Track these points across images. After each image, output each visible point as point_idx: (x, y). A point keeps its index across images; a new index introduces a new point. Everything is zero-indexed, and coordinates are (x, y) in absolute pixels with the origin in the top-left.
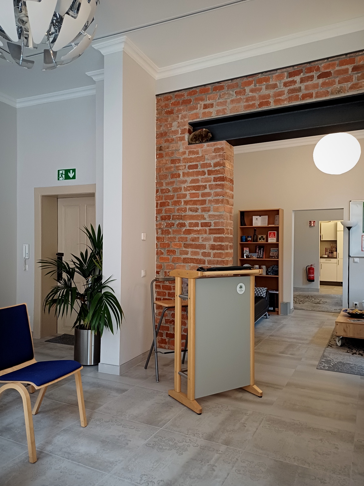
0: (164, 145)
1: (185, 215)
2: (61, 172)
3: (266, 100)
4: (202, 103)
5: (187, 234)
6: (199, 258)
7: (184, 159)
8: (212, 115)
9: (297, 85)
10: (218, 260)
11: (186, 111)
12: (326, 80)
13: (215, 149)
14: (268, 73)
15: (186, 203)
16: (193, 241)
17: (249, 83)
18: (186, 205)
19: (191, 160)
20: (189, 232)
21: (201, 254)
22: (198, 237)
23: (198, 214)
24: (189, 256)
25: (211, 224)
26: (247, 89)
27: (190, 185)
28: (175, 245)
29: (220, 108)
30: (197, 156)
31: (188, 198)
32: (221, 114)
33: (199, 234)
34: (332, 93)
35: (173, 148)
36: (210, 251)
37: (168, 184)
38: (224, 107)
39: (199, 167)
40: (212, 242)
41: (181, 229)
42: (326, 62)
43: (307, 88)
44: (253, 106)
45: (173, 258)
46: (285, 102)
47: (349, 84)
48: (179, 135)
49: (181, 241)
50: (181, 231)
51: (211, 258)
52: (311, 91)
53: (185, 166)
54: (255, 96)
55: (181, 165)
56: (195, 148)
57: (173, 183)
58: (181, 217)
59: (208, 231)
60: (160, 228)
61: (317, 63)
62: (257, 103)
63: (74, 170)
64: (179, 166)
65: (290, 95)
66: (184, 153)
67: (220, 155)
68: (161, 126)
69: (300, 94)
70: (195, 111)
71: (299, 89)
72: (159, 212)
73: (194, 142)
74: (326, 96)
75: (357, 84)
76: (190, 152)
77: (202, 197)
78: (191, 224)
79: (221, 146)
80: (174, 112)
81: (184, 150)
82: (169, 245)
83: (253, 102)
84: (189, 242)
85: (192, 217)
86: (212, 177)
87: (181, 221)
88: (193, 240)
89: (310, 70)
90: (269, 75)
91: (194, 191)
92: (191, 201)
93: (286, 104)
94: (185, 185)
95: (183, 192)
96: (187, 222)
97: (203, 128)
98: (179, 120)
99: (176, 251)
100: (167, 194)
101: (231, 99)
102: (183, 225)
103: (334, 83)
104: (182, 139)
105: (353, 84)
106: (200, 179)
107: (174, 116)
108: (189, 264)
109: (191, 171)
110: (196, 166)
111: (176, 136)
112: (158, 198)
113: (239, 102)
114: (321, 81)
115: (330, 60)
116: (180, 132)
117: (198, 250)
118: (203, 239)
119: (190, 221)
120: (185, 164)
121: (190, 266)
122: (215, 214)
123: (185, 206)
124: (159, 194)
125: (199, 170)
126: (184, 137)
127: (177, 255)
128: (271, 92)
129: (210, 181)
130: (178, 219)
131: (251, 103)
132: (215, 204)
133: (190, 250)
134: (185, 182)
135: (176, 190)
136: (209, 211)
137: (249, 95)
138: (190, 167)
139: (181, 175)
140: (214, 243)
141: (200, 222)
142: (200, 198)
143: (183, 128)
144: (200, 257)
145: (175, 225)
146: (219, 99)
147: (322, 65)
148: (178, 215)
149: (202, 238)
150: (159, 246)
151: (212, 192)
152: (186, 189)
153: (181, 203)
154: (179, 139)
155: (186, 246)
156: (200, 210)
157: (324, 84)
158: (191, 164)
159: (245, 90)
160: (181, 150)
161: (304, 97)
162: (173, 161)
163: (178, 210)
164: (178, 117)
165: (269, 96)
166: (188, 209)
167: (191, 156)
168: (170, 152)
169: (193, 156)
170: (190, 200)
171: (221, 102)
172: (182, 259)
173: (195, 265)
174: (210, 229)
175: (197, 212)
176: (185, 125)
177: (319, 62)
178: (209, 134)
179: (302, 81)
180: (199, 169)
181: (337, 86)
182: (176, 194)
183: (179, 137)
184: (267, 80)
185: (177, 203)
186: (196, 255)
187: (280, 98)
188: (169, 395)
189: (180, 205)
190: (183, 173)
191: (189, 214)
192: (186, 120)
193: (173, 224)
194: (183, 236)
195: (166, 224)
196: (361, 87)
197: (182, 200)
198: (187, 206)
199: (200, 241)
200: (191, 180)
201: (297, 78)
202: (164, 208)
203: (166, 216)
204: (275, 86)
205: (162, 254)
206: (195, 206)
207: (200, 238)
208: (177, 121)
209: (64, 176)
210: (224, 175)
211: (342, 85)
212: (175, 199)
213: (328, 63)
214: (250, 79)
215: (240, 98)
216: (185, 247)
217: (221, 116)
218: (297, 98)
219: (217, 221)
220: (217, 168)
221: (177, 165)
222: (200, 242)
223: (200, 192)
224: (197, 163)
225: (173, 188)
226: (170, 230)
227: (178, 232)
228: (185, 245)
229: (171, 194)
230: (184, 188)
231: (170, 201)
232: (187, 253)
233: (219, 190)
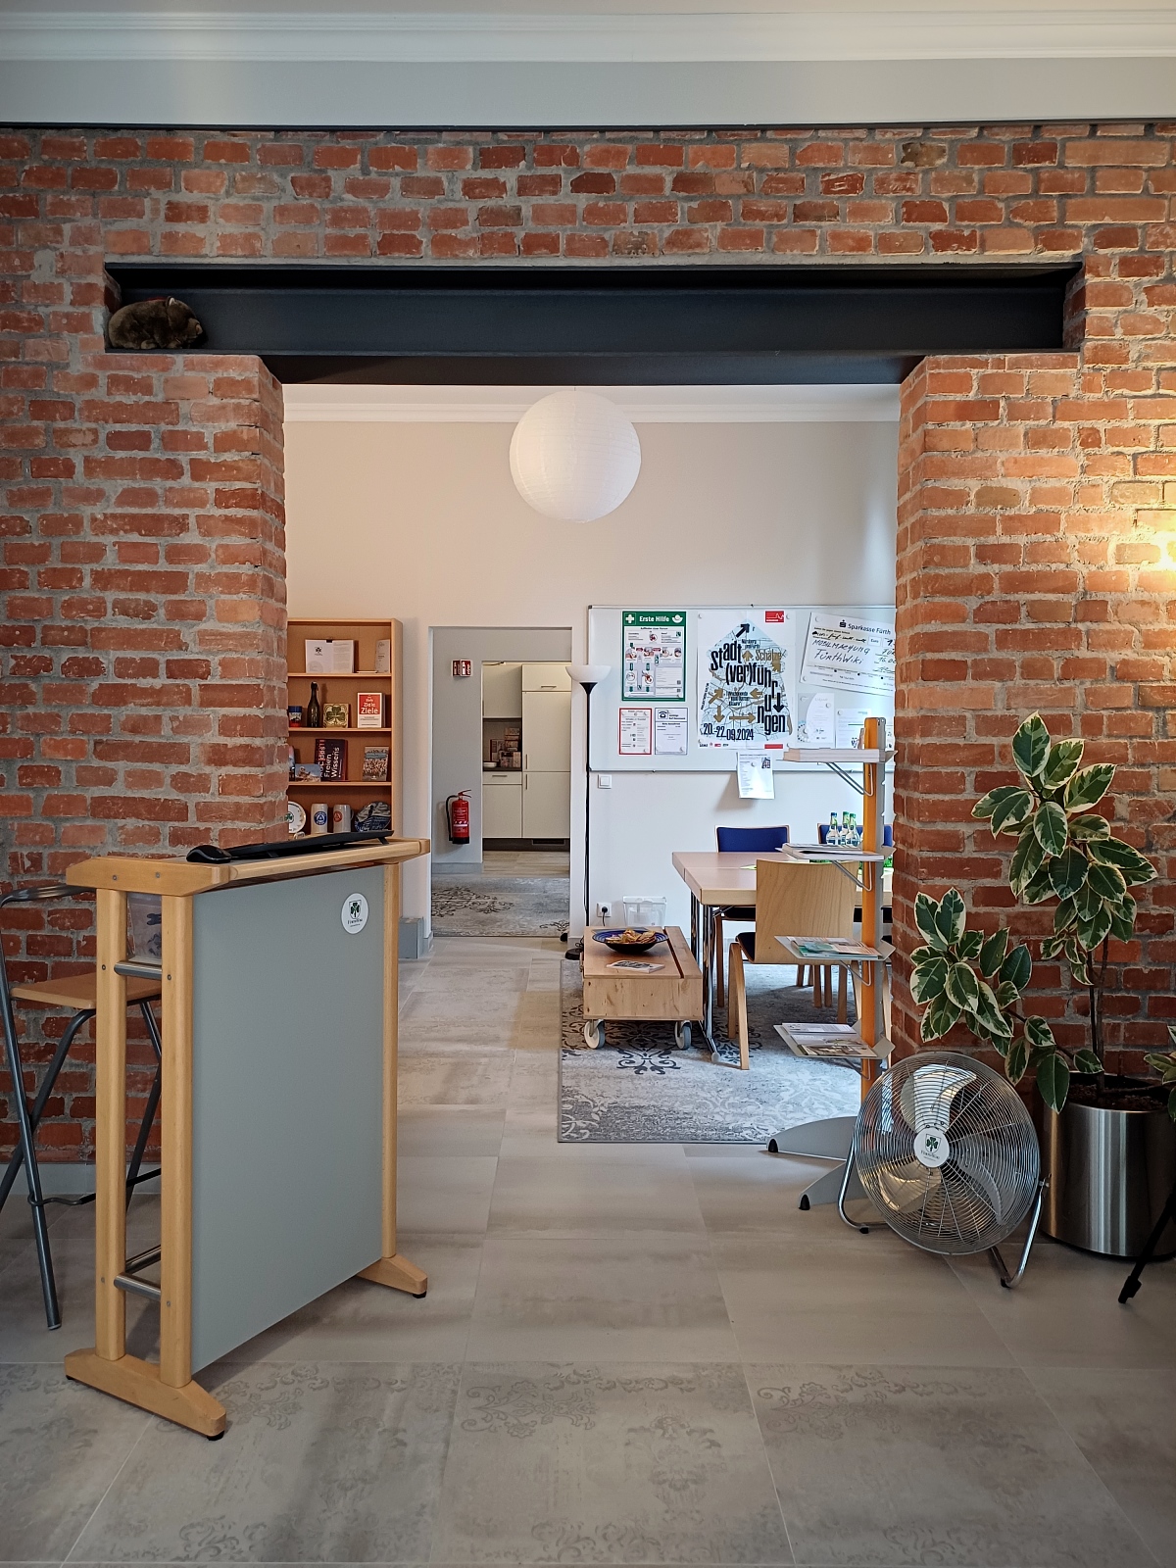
1: (99, 630)
3: (403, 232)
4: (162, 197)
5: (107, 705)
6: (162, 797)
7: (91, 404)
8: (204, 251)
9: (509, 200)
10: (238, 805)
11: (95, 215)
12: (600, 201)
13: (218, 383)
14: (411, 135)
15: (103, 579)
16: (134, 730)
17: (344, 159)
18: (104, 588)
19: (118, 412)
20: (115, 695)
21: (168, 780)
22: (158, 718)
23: (155, 626)
24: (119, 790)
25: (208, 666)
26: (337, 178)
27: (119, 511)
28: (58, 746)
29: (232, 228)
30: (147, 398)
31: (111, 561)
32: (240, 253)
33: (158, 704)
34: (617, 250)
35: (38, 353)
36: (207, 769)
37: (18, 498)
38: (251, 230)
39: (156, 443)
40: (213, 737)
41: (82, 682)
42: (597, 140)
43: (539, 214)
44: (358, 242)
45: (49, 798)
46: (471, 253)
47: (666, 230)
48: (66, 308)
49: (85, 733)
50: (82, 691)
51: (212, 797)
52: (552, 229)
53: (95, 432)
54: (365, 210)
55: (76, 426)
56: (138, 370)
57: (41, 496)
58: (80, 638)
59: (196, 692)
61: (569, 135)
62: (374, 236)
64: (67, 432)
65: (487, 230)
66: (90, 382)
67: (238, 407)
69: (520, 234)
70: (131, 223)
71: (515, 216)
73: (131, 345)
74: (598, 255)
75: (687, 233)
76: (115, 382)
77: (170, 560)
78: (123, 667)
79: (240, 375)
80: (44, 207)
81: (91, 370)
82: (27, 748)
83: (360, 230)
84: (117, 735)
85: (128, 639)
86: (210, 487)
87: (82, 653)
88: (136, 726)
89: (549, 156)
90: (419, 141)
91: (135, 538)
92: (124, 573)
93: (473, 259)
94: (98, 510)
95: (88, 536)
96: (109, 658)
97: (166, 297)
98: (65, 247)
99: (59, 772)
100: (15, 540)
101: (275, 203)
102: (93, 668)
103: (622, 217)
104: (80, 324)
105: (677, 232)
106: (160, 492)
107: (41, 222)
108: (121, 822)
109: (120, 454)
110: (142, 441)
111: (51, 309)
113: (308, 221)
114: (583, 200)
115: (608, 135)
116: (68, 296)
117: (156, 767)
118: (176, 724)
119: (121, 654)
120: (93, 425)
121: (122, 827)
122: (224, 630)
123: (99, 594)
125: (157, 456)
126: (87, 317)
127: (68, 786)
128: (423, 206)
129: (202, 504)
130: (67, 642)
131: (352, 232)
132: (222, 592)
133: (121, 766)
134: (98, 495)
135: (55, 526)
136: (199, 616)
137: (342, 200)
138: (116, 440)
139: (80, 468)
140: (222, 740)
141: (162, 658)
142: (163, 566)
143: (83, 282)
144: (165, 793)
145: (57, 668)
146: (228, 194)
147: (587, 148)
148: (67, 628)
149: (173, 719)
151: (212, 544)
152: (100, 527)
153: (81, 579)
154: (65, 321)
155: (105, 750)
156: (162, 611)
157: (592, 213)
158: (118, 427)
159: (328, 180)
160: (78, 367)
161: (531, 245)
162: (41, 409)
163: (68, 606)
164: (58, 232)
165: (412, 220)
166: (109, 606)
167: (118, 398)
168: (26, 368)
169: (129, 399)
170: (119, 570)
171: (236, 208)
172: (89, 802)
173: (146, 822)
174: (204, 688)
175: (148, 617)
176: (90, 271)
177: (575, 135)
178: (193, 321)
179: (524, 188)
180: (155, 452)
181: (631, 228)
182: (56, 541)
183: (67, 315)
184: (408, 161)
185: (63, 578)
186: (147, 786)
187: (453, 232)
188: (69, 1378)
189: (75, 588)
190: (87, 459)
191: (114, 625)
192: (93, 250)
193: (47, 665)
194: (90, 711)
195: (13, 662)
196: (699, 245)
197: (87, 568)
198: (107, 593)
199: (166, 729)
200: (120, 490)
201: (509, 176)
203: (14, 628)
204: (433, 188)
205: (1, 782)
206: (142, 596)
207: (165, 720)
208: (56, 249)
210: (256, 486)
211: (645, 227)
212: (54, 562)
213: (603, 145)
214: (347, 144)
215: (312, 206)
216: (100, 756)
217: (236, 259)
218: (507, 245)
219: (235, 656)
220: (229, 457)
221: (60, 425)
222: (166, 734)
223: (162, 542)
224: (146, 428)
225: (44, 517)
226: (33, 687)
227: (72, 695)
228: (99, 748)
229: (35, 540)
230: (94, 519)
231: (31, 571)
232: (109, 779)
233: (237, 540)
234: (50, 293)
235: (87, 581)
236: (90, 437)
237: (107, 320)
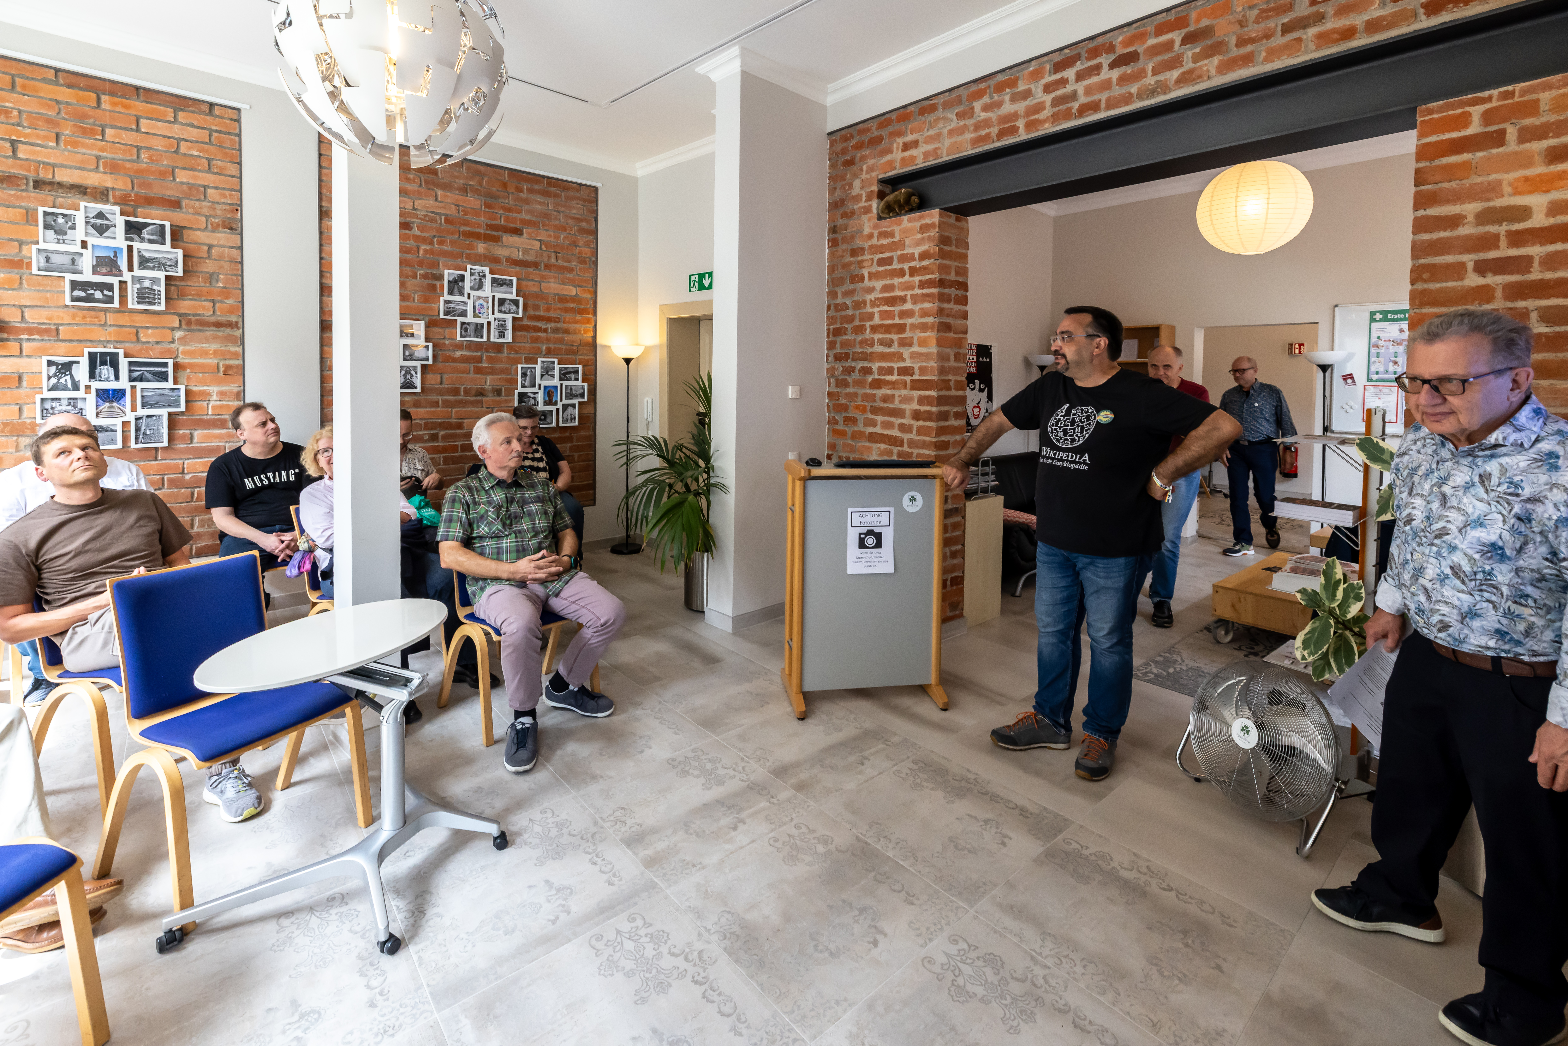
0: (840, 222)
1: (872, 353)
2: (693, 278)
3: (1009, 125)
4: (900, 141)
5: (875, 388)
6: (894, 434)
7: (871, 247)
8: (917, 162)
9: (1069, 88)
10: (919, 441)
11: (875, 158)
12: (1128, 69)
13: (921, 227)
14: (1015, 69)
15: (874, 329)
16: (885, 401)
17: (979, 95)
18: (874, 333)
19: (881, 249)
20: (877, 384)
21: (897, 426)
23: (893, 350)
24: (878, 430)
25: (913, 370)
26: (978, 105)
27: (881, 296)
28: (857, 408)
29: (929, 147)
30: (892, 240)
31: (877, 320)
32: (932, 159)
33: (894, 389)
34: (1140, 97)
35: (853, 227)
36: (912, 422)
37: (846, 294)
38: (937, 145)
39: (895, 261)
40: (915, 406)
41: (866, 378)
43: (1088, 91)
44: (986, 138)
45: (853, 431)
46: (1048, 125)
47: (1173, 75)
48: (863, 204)
49: (866, 402)
50: (866, 382)
51: (913, 436)
52: (1095, 97)
53: (872, 260)
54: (991, 118)
55: (866, 258)
56: (889, 227)
57: (853, 292)
58: (866, 357)
59: (909, 382)
60: (833, 376)
61: (1108, 35)
62: (994, 131)
63: (710, 274)
64: (863, 261)
65: (1056, 109)
66: (871, 236)
67: (928, 237)
68: (835, 188)
69: (1075, 105)
70: (888, 158)
71: (1073, 96)
72: (831, 345)
73: (887, 216)
74: (1126, 105)
75: (1191, 72)
76: (883, 235)
77: (900, 317)
78: (881, 370)
79: (931, 220)
80: (857, 160)
81: (872, 231)
82: (846, 408)
83: (987, 131)
84: (879, 404)
85: (883, 357)
86: (917, 279)
87: (866, 364)
88: (886, 399)
89: (1094, 53)
90: (1018, 71)
91: (886, 308)
92: (881, 326)
93: (1049, 129)
94: (872, 296)
95: (869, 309)
96: (875, 366)
97: (901, 189)
98: (864, 176)
99: (857, 420)
100: (843, 313)
101: (948, 128)
102: (867, 371)
103: (1143, 75)
104: (868, 210)
105: (1184, 73)
106: (896, 284)
107: (855, 168)
108: (878, 445)
109: (882, 269)
110: (889, 261)
111: (858, 206)
112: (831, 320)
113: (962, 133)
114: (1115, 74)
115: (1133, 26)
116: (864, 198)
117: (892, 419)
118: (900, 398)
119: (880, 364)
122: (919, 351)
123: (872, 336)
124: (832, 313)
126: (870, 207)
127: (860, 427)
128: (1021, 107)
129: (913, 288)
130: (861, 359)
131: (983, 133)
132: (920, 332)
133: (879, 418)
134: (871, 290)
135: (857, 305)
136: (910, 345)
137: (979, 116)
138: (881, 262)
139: (866, 277)
140: (918, 407)
141: (895, 366)
142: (897, 321)
143: (870, 190)
144: (895, 432)
145: (857, 371)
146: (928, 130)
147: (1119, 40)
148: (862, 353)
149: (900, 396)
150: (831, 408)
151: (917, 308)
152: (874, 304)
153: (866, 329)
154: (863, 210)
155: (875, 410)
156: (896, 343)
157: (1123, 80)
158: (881, 256)
159: (973, 108)
160: (867, 231)
161: (1083, 110)
162: (854, 252)
163: (861, 342)
164: (861, 170)
165: (1015, 116)
166: (876, 341)
167: (882, 242)
168: (849, 235)
169: (885, 241)
170: (880, 324)
171: (930, 137)
172: (867, 434)
173: (888, 446)
174: (912, 381)
175: (890, 346)
176: (872, 185)
177: (1111, 34)
178: (913, 198)
179: (1079, 77)
180: (896, 266)
181: (1150, 80)
182: (858, 312)
183: (864, 207)
184: (1012, 83)
185: (859, 329)
186: (889, 428)
187: (1036, 117)
189: (864, 333)
190: (869, 273)
191: (878, 350)
192: (874, 174)
193: (853, 370)
194: (868, 391)
195: (842, 368)
196: (1200, 77)
197: (868, 324)
198: (876, 335)
199: (897, 402)
200: (881, 286)
201: (1070, 74)
202: (839, 340)
203: (842, 353)
204: (1027, 94)
205: (837, 423)
206: (888, 336)
207: (896, 397)
208: (861, 178)
209: (696, 284)
211: (1161, 77)
212: (857, 322)
213: (1129, 34)
214: (982, 86)
215: (965, 125)
216: (872, 413)
217: (931, 162)
218: (1068, 115)
219: (925, 364)
220: (925, 263)
221: (860, 258)
222: (897, 404)
223: (896, 309)
224: (892, 254)
225: (853, 302)
226: (849, 380)
227: (860, 383)
228: (872, 409)
229: (850, 312)
230: (871, 301)
231: (849, 326)
232: (873, 424)
233: (927, 305)
234: (857, 198)
235: (868, 330)
236: (870, 262)
237: (878, 205)
